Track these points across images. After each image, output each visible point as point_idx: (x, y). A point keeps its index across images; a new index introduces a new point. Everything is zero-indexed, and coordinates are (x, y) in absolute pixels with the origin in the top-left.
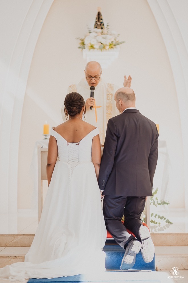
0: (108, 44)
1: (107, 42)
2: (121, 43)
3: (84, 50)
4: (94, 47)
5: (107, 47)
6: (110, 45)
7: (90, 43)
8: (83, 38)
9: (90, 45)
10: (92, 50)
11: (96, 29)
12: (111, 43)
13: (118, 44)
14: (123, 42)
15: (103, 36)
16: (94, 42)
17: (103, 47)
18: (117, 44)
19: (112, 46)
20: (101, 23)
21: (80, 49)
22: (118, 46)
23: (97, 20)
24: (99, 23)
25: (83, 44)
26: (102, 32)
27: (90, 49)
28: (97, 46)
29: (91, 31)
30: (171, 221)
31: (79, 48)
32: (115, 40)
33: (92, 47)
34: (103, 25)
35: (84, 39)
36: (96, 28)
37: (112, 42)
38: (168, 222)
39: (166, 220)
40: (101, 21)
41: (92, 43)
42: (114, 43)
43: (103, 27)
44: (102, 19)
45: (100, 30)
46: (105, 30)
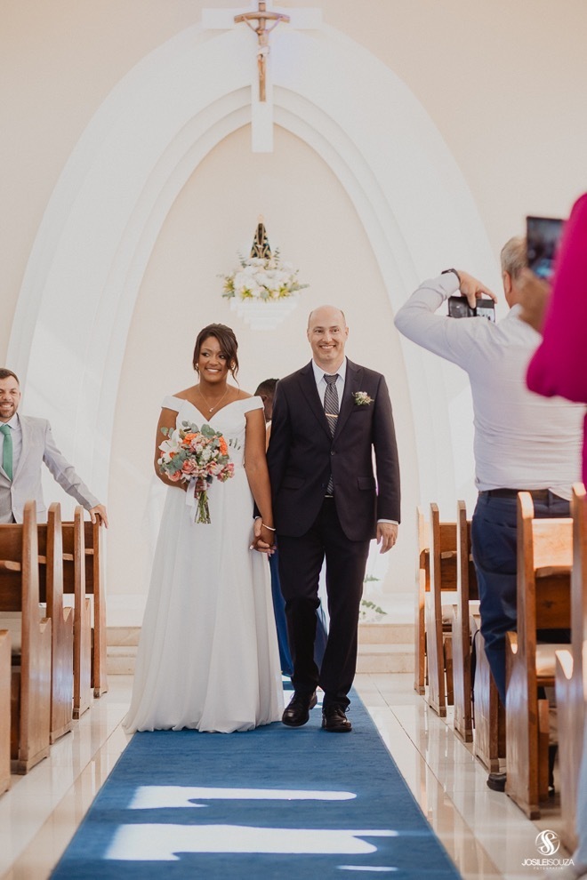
0: (278, 289)
1: (276, 285)
2: (302, 288)
3: (232, 298)
4: (252, 293)
5: (276, 295)
6: (282, 290)
7: (244, 287)
8: (231, 275)
9: (243, 291)
10: (247, 298)
11: (255, 258)
12: (283, 286)
13: (295, 289)
14: (306, 286)
15: (268, 272)
16: (251, 285)
17: (268, 293)
18: (295, 287)
19: (286, 291)
20: (265, 245)
21: (226, 298)
22: (295, 292)
23: (257, 240)
24: (259, 246)
25: (231, 286)
26: (267, 265)
27: (244, 298)
28: (256, 292)
29: (246, 263)
30: (383, 610)
31: (224, 296)
32: (291, 279)
33: (248, 293)
34: (269, 249)
35: (233, 277)
36: (255, 255)
37: (285, 285)
38: (379, 611)
39: (375, 608)
40: (265, 242)
41: (248, 287)
42: (289, 286)
43: (268, 252)
44: (265, 238)
45: (263, 261)
46: (272, 262)
